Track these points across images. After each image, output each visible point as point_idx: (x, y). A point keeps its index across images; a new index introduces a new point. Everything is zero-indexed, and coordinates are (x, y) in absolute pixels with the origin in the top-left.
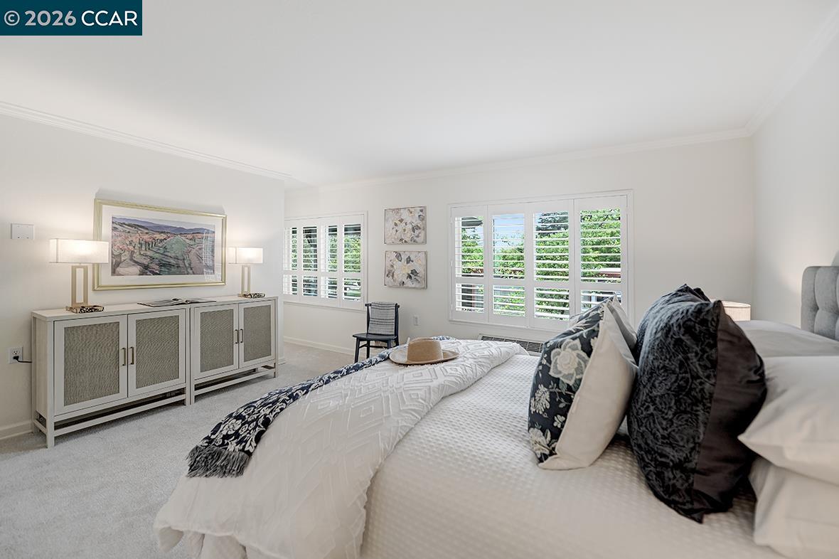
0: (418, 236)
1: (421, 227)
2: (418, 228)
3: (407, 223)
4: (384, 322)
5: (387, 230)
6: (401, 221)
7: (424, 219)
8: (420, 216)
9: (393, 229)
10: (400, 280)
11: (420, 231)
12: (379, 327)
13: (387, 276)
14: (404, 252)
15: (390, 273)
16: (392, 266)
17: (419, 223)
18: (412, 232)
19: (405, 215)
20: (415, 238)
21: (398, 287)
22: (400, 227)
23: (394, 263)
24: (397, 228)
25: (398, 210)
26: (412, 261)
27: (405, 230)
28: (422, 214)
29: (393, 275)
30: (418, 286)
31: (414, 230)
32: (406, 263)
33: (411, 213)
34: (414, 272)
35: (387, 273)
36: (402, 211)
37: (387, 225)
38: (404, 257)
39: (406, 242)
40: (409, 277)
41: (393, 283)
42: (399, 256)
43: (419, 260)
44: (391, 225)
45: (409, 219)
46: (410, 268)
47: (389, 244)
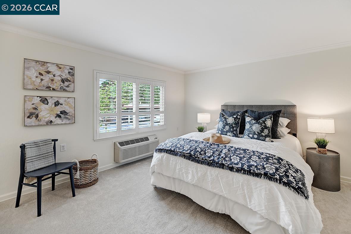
0: (68, 86)
1: (71, 80)
2: (67, 80)
3: (56, 75)
4: (41, 157)
5: (27, 77)
6: (48, 72)
7: (73, 75)
8: (69, 72)
9: (37, 77)
10: (47, 120)
11: (69, 83)
12: (36, 163)
13: (29, 117)
14: (52, 97)
15: (33, 114)
16: (35, 109)
17: (69, 77)
18: (61, 83)
19: (53, 69)
20: (65, 88)
21: (44, 125)
22: (47, 78)
23: (38, 106)
24: (42, 77)
25: (44, 63)
26: (61, 104)
27: (52, 80)
28: (71, 71)
29: (37, 116)
30: (68, 122)
31: (63, 81)
32: (54, 105)
33: (60, 68)
34: (64, 112)
35: (28, 115)
36: (49, 65)
37: (27, 73)
38: (51, 102)
39: (54, 89)
40: (58, 116)
41: (37, 123)
42: (44, 100)
43: (68, 103)
44: (33, 73)
45: (58, 73)
46: (58, 109)
47: (30, 89)
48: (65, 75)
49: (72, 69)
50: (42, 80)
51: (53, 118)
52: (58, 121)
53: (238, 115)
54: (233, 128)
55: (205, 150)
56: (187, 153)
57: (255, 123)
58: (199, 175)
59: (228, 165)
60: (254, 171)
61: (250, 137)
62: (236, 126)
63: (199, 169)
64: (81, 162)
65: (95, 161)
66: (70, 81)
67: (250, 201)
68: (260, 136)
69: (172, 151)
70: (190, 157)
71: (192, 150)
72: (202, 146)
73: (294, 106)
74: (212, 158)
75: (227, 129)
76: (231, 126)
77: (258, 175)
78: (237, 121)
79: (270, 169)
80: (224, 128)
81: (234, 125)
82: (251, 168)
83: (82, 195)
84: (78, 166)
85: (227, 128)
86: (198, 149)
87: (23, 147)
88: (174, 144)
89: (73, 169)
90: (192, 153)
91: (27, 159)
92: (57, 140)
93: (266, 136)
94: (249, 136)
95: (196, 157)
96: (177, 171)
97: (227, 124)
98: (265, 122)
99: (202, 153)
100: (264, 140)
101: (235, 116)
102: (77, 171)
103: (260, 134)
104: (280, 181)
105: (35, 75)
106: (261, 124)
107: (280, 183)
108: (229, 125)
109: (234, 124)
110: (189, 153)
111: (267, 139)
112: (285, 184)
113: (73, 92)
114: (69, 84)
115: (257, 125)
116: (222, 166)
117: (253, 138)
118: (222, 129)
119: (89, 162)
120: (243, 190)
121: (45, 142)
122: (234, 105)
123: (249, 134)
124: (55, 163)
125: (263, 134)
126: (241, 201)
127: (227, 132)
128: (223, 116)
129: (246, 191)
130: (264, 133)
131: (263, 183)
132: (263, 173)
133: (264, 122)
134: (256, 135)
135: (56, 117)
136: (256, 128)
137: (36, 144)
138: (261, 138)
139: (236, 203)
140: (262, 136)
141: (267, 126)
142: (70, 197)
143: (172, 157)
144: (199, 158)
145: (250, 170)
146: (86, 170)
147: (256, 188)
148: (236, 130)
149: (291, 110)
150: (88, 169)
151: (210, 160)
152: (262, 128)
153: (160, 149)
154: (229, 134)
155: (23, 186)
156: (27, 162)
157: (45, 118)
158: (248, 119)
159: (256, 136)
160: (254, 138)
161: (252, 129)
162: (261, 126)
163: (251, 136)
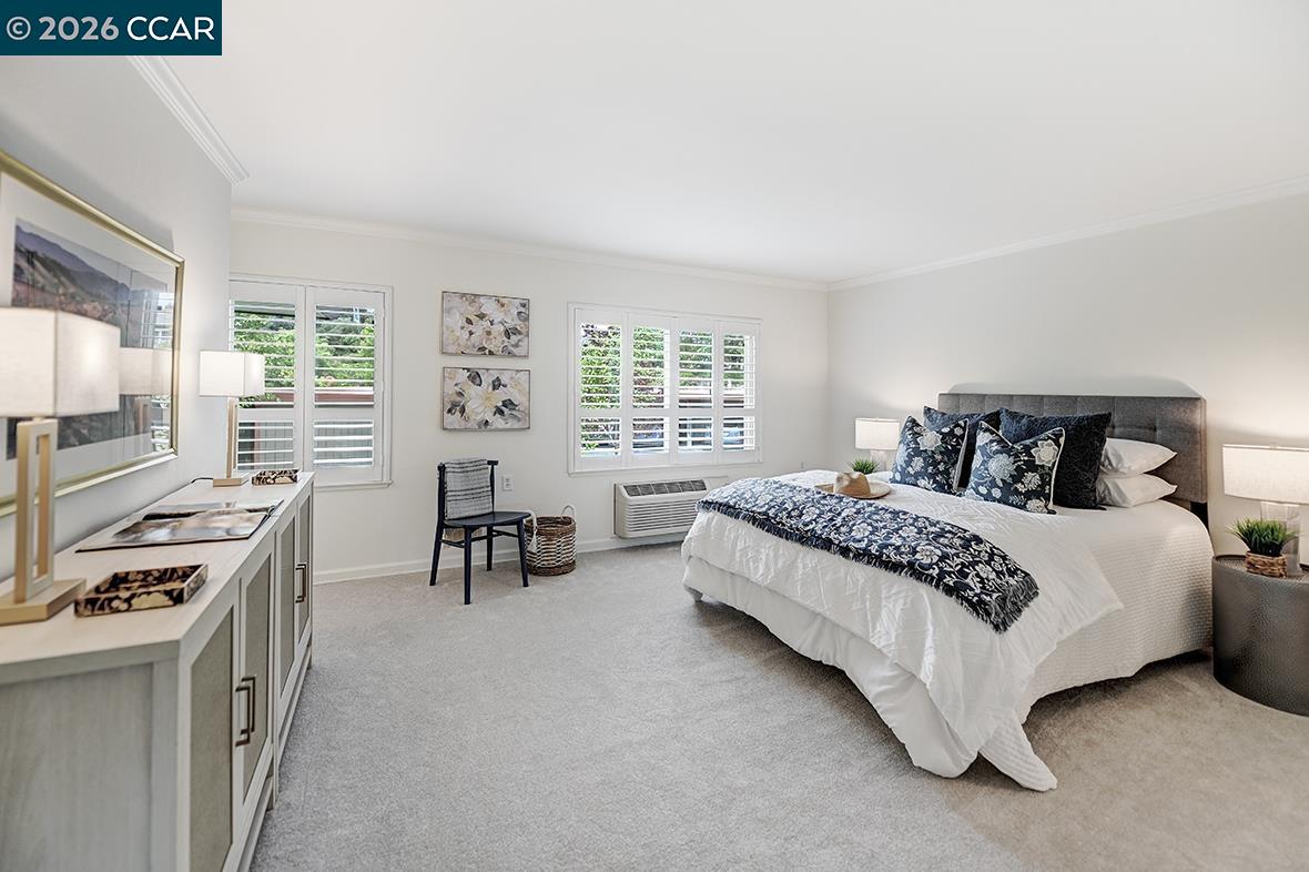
0: (516, 346)
1: (524, 331)
2: (516, 331)
3: (495, 322)
4: (471, 494)
5: (448, 329)
6: (481, 316)
7: (527, 319)
8: (519, 313)
9: (462, 328)
10: (479, 418)
11: (520, 337)
12: (464, 503)
13: (449, 411)
14: (487, 370)
15: (456, 407)
16: (460, 394)
17: (518, 324)
18: (505, 338)
19: (489, 308)
20: (511, 348)
21: (475, 430)
22: (480, 327)
23: (464, 388)
24: (471, 328)
25: (473, 298)
26: (505, 386)
27: (489, 333)
28: (523, 310)
29: (463, 411)
30: (517, 425)
31: (507, 334)
32: (491, 388)
33: (503, 305)
34: (508, 404)
35: (449, 406)
36: (482, 300)
37: (447, 320)
38: (487, 379)
39: (491, 353)
40: (499, 411)
41: (463, 424)
42: (475, 377)
43: (518, 383)
44: (456, 320)
45: (498, 316)
46: (499, 396)
47: (452, 354)
48: (512, 322)
49: (524, 305)
50: (471, 333)
51: (489, 416)
52: (498, 422)
53: (958, 425)
54: (935, 464)
55: (804, 508)
56: (759, 513)
57: (997, 452)
58: (780, 565)
59: (840, 542)
60: (889, 557)
61: (981, 495)
62: (946, 459)
63: (781, 552)
64: (541, 520)
65: (567, 521)
66: (520, 333)
67: (874, 628)
68: (1010, 493)
69: (730, 507)
70: (766, 523)
71: (774, 507)
72: (799, 498)
73: (1193, 401)
74: (811, 527)
75: (918, 469)
76: (930, 459)
77: (895, 567)
78: (952, 445)
79: (927, 554)
80: (909, 463)
81: (939, 457)
82: (884, 551)
83: (540, 588)
84: (535, 524)
85: (918, 463)
86: (786, 505)
87: (442, 469)
88: (739, 493)
89: (525, 530)
90: (771, 513)
91: (449, 494)
92: (496, 463)
93: (1029, 495)
94: (978, 493)
95: (778, 523)
96: (738, 555)
97: (918, 452)
98: (1032, 451)
99: (793, 514)
100: (1023, 507)
101: (946, 430)
102: (532, 536)
103: (1011, 485)
104: (938, 582)
105: (460, 324)
106: (1016, 456)
107: (937, 586)
108: (924, 455)
109: (941, 453)
110: (765, 513)
111: (1033, 503)
112: (949, 591)
113: (526, 357)
114: (519, 341)
115: (1004, 459)
116: (827, 544)
117: (989, 497)
118: (904, 465)
119: (558, 523)
120: (864, 603)
121: (476, 465)
122: (979, 395)
123: (978, 484)
124: (493, 513)
125: (1019, 486)
126: (857, 629)
127: (917, 475)
128: (911, 429)
129: (868, 604)
130: (1023, 483)
131: (903, 584)
132: (905, 562)
133: (1027, 449)
134: (999, 487)
135: (495, 414)
136: (1000, 466)
137: (462, 467)
138: (1011, 498)
139: (853, 635)
140: (1017, 492)
141: (1037, 463)
142: (519, 587)
143: (729, 522)
144: (783, 525)
145: (881, 554)
146: (550, 536)
147: (889, 597)
148: (946, 472)
149: (1179, 414)
150: (553, 534)
151: (807, 532)
152: (1018, 469)
153: (707, 502)
154: (922, 482)
155: (443, 544)
156: (449, 498)
157: (478, 414)
158: (982, 438)
159: (997, 493)
160: (994, 500)
161: (987, 469)
162: (1015, 462)
163: (983, 490)
